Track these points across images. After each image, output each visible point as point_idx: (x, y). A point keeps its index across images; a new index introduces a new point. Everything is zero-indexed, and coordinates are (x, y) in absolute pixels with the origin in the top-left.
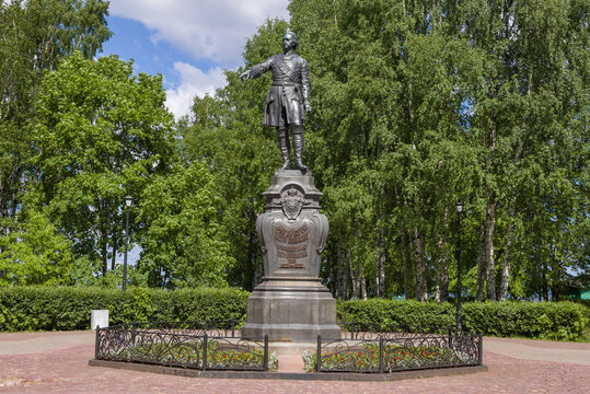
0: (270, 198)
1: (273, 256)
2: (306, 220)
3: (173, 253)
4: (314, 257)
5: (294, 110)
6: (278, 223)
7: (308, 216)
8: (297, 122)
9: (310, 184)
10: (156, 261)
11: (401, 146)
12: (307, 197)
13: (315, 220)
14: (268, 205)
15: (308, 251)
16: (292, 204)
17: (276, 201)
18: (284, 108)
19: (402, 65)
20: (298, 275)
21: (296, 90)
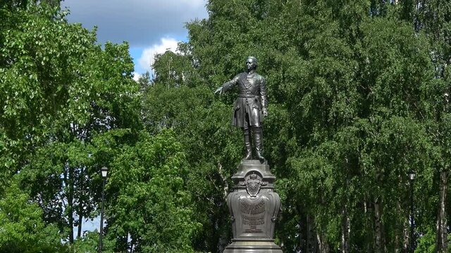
0: (237, 181)
1: (240, 223)
2: (264, 197)
3: (141, 220)
4: (269, 224)
5: (254, 116)
6: (244, 199)
7: (265, 194)
8: (257, 124)
9: (266, 170)
10: (124, 228)
11: (357, 121)
12: (264, 180)
13: (270, 196)
14: (235, 186)
15: (265, 220)
16: (253, 185)
17: (241, 183)
18: (247, 114)
19: (358, 45)
20: (257, 237)
21: (256, 100)
